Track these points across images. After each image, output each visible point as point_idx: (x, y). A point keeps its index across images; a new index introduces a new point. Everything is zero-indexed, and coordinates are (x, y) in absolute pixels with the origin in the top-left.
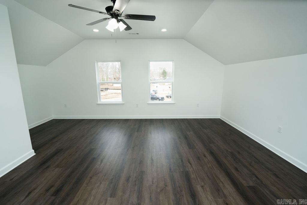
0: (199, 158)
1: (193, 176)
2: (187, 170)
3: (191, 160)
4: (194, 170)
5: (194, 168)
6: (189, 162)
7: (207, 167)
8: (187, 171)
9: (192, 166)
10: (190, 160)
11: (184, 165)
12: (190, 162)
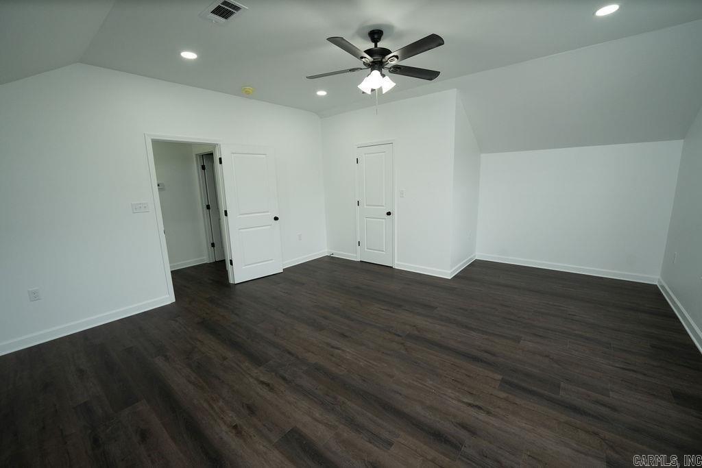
0: (251, 409)
1: (247, 364)
2: (261, 368)
3: (264, 392)
4: (249, 374)
5: (250, 378)
6: (268, 385)
7: (224, 399)
8: (260, 366)
9: (257, 379)
10: (269, 391)
11: (273, 374)
12: (264, 386)
